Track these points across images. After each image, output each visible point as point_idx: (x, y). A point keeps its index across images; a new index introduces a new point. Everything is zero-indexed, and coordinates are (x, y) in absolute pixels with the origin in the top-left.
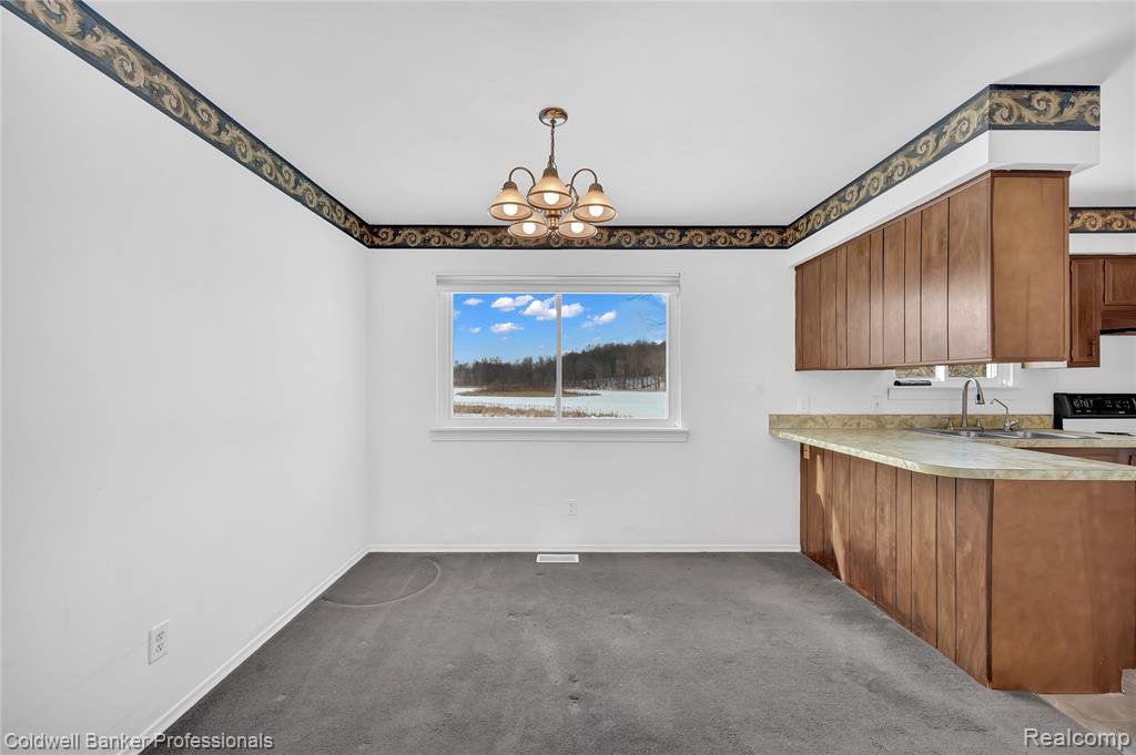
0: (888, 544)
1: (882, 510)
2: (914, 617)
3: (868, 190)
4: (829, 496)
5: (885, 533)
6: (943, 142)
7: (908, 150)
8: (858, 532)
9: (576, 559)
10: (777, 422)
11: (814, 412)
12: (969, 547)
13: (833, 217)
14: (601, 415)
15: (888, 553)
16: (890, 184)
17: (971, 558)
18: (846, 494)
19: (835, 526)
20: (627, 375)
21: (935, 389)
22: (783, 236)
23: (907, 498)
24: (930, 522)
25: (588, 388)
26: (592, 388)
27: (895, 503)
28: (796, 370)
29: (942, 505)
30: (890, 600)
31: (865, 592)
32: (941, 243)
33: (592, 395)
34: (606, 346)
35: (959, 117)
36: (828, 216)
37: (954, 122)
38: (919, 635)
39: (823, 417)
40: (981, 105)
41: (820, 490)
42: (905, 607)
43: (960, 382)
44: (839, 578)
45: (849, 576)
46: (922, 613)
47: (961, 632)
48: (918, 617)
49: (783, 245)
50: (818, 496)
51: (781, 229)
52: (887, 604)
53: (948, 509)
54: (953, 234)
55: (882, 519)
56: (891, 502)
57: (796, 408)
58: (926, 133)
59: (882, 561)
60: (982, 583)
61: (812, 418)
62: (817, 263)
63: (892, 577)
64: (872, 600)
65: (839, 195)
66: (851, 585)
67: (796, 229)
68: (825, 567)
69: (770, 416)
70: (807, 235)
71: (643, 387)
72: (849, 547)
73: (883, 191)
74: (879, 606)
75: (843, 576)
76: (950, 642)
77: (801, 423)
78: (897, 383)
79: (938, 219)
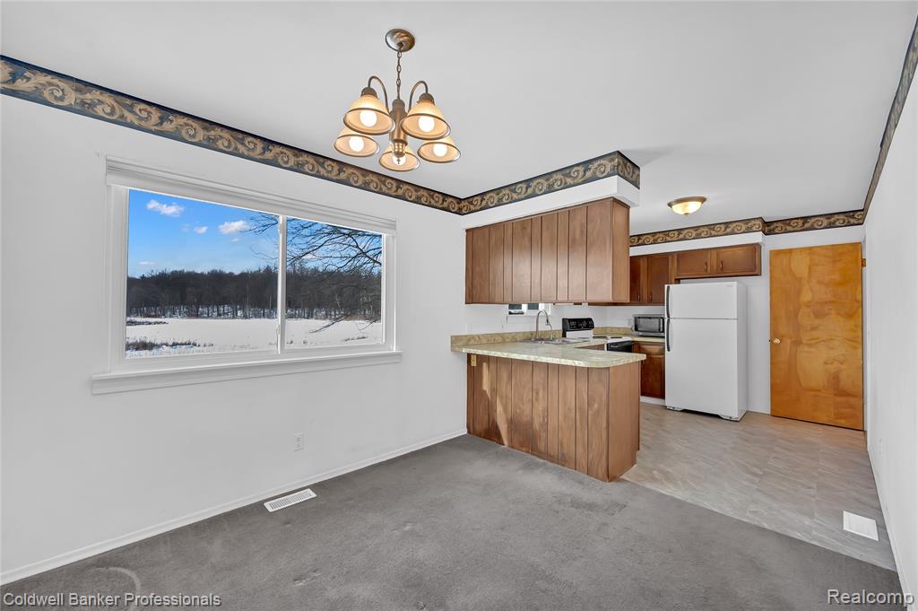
0: (541, 413)
1: (537, 394)
2: (560, 456)
3: (534, 190)
4: (494, 390)
5: (540, 407)
6: (589, 174)
7: (565, 171)
8: (518, 411)
9: (311, 494)
10: (456, 341)
11: (473, 333)
12: (596, 406)
13: (504, 201)
14: (175, 345)
15: (541, 419)
16: (550, 190)
17: (598, 411)
18: (509, 387)
19: (499, 409)
20: (200, 303)
21: (526, 316)
22: (460, 205)
23: (555, 384)
24: (571, 396)
25: (149, 316)
26: (155, 316)
27: (546, 387)
28: (466, 303)
29: (579, 385)
30: (543, 449)
31: (523, 449)
32: (582, 232)
33: (155, 323)
34: (174, 273)
35: (599, 162)
36: (500, 200)
37: (596, 164)
38: (563, 465)
39: (479, 336)
40: (612, 160)
41: (486, 386)
42: (554, 450)
43: (534, 313)
44: (503, 445)
45: (511, 441)
46: (565, 452)
47: (590, 456)
48: (563, 455)
49: (459, 212)
50: (485, 392)
51: (459, 200)
52: (541, 452)
53: (583, 386)
54: (590, 227)
55: (537, 400)
56: (544, 388)
57: (465, 331)
58: (578, 165)
59: (536, 425)
60: (604, 425)
61: (472, 337)
62: (487, 230)
63: (544, 435)
64: (528, 452)
65: (511, 187)
66: (513, 447)
67: (471, 203)
68: (490, 439)
69: (452, 337)
70: (481, 209)
71: (219, 315)
72: (512, 423)
73: (545, 193)
74: (534, 455)
75: (506, 442)
76: (584, 463)
77: (469, 340)
78: (510, 313)
79: (580, 218)
